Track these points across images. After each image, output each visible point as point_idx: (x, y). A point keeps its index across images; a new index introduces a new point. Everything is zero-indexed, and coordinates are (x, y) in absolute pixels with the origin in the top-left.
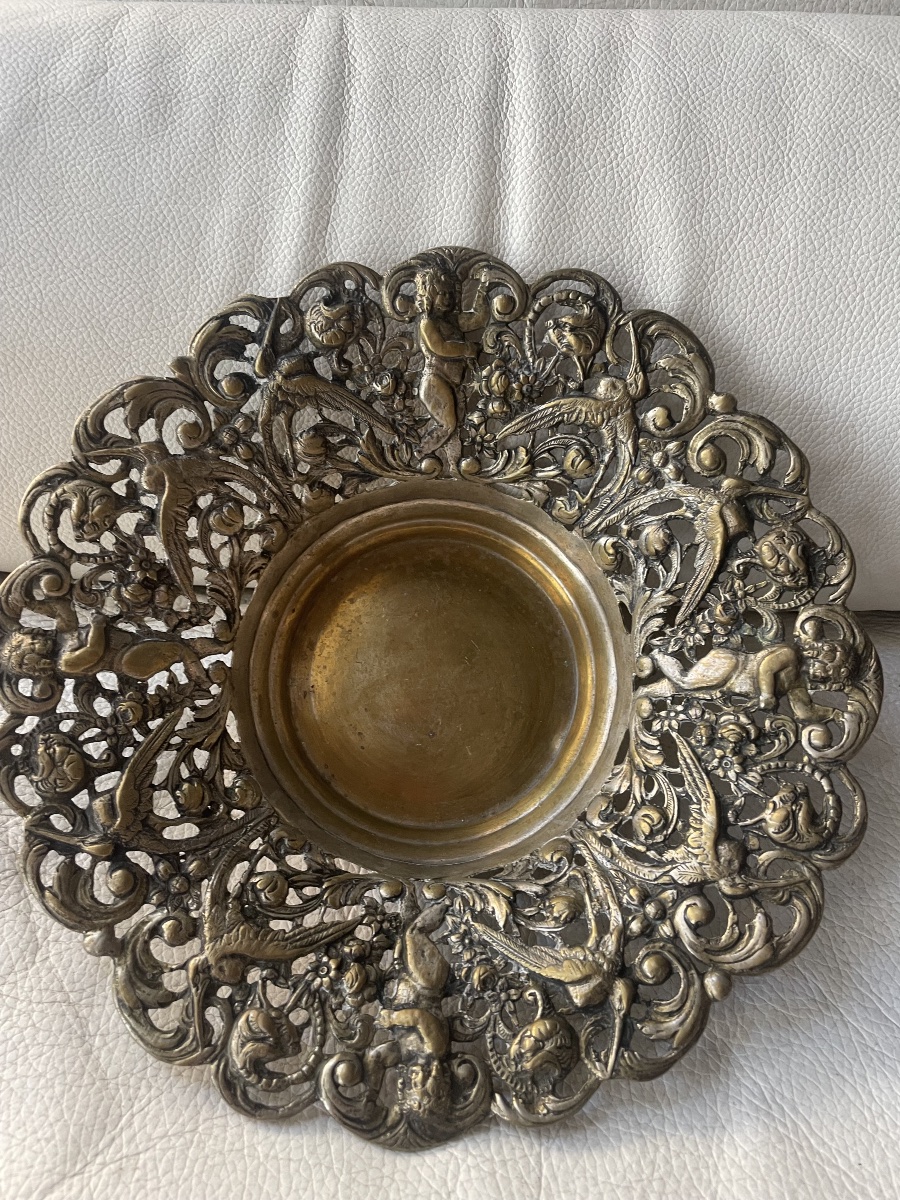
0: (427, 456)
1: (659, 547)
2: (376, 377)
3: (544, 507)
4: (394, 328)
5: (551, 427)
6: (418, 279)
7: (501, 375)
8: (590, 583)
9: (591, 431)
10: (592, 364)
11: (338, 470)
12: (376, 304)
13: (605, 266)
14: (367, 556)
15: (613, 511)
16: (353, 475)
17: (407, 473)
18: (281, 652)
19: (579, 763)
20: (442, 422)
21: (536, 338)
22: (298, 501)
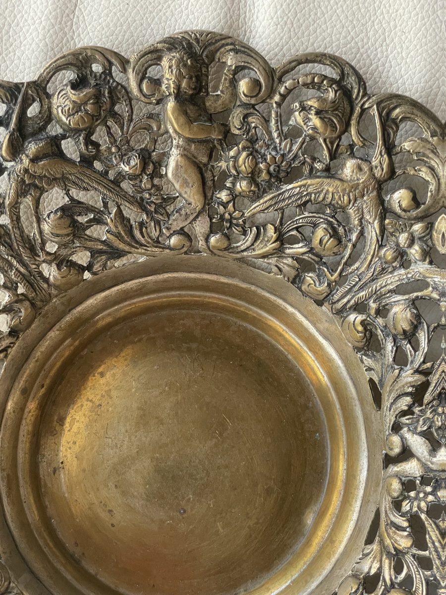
0: (175, 233)
1: (406, 326)
2: (123, 157)
3: (293, 282)
4: (141, 109)
5: (299, 206)
6: (165, 62)
7: (248, 156)
8: (341, 358)
9: (338, 210)
10: (338, 146)
11: (86, 248)
12: (123, 87)
13: (351, 49)
14: (117, 328)
15: (361, 288)
16: (101, 252)
17: (156, 249)
18: (30, 428)
19: (331, 540)
20: (191, 200)
21: (282, 120)
22: (46, 280)
